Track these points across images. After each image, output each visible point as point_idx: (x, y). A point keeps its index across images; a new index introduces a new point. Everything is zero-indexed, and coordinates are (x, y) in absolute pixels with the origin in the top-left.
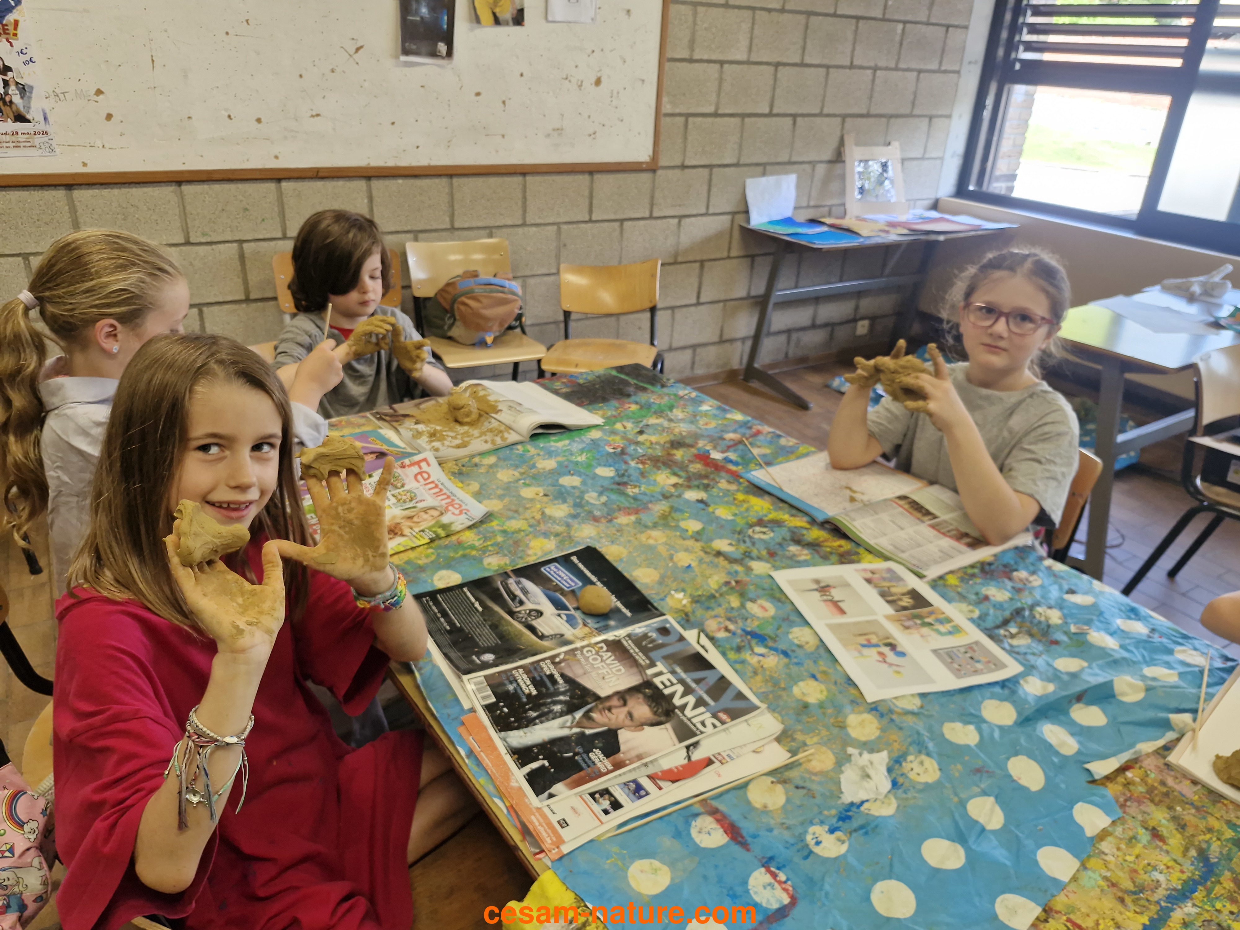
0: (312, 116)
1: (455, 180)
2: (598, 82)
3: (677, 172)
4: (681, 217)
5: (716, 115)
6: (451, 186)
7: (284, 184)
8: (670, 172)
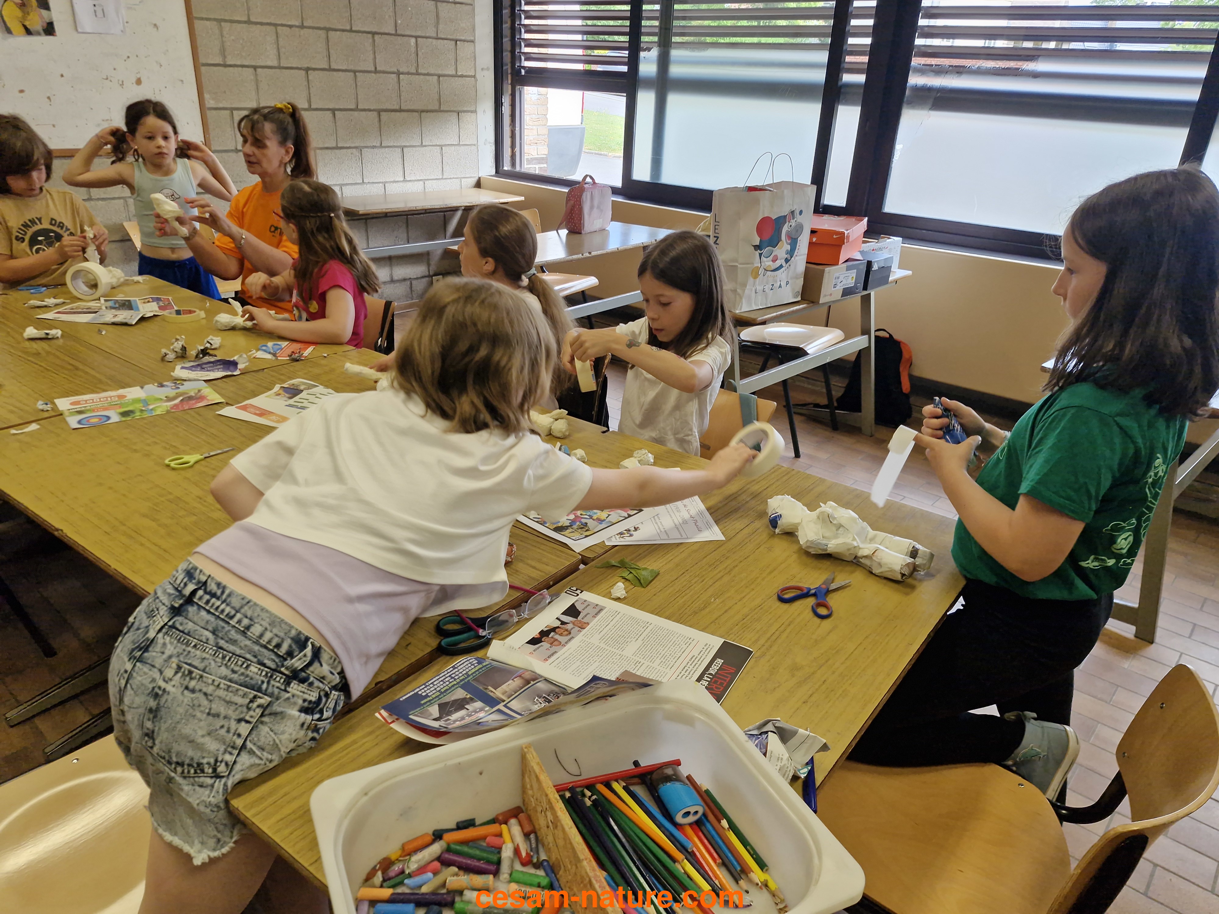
2: (139, 82)
3: (232, 154)
8: (225, 155)
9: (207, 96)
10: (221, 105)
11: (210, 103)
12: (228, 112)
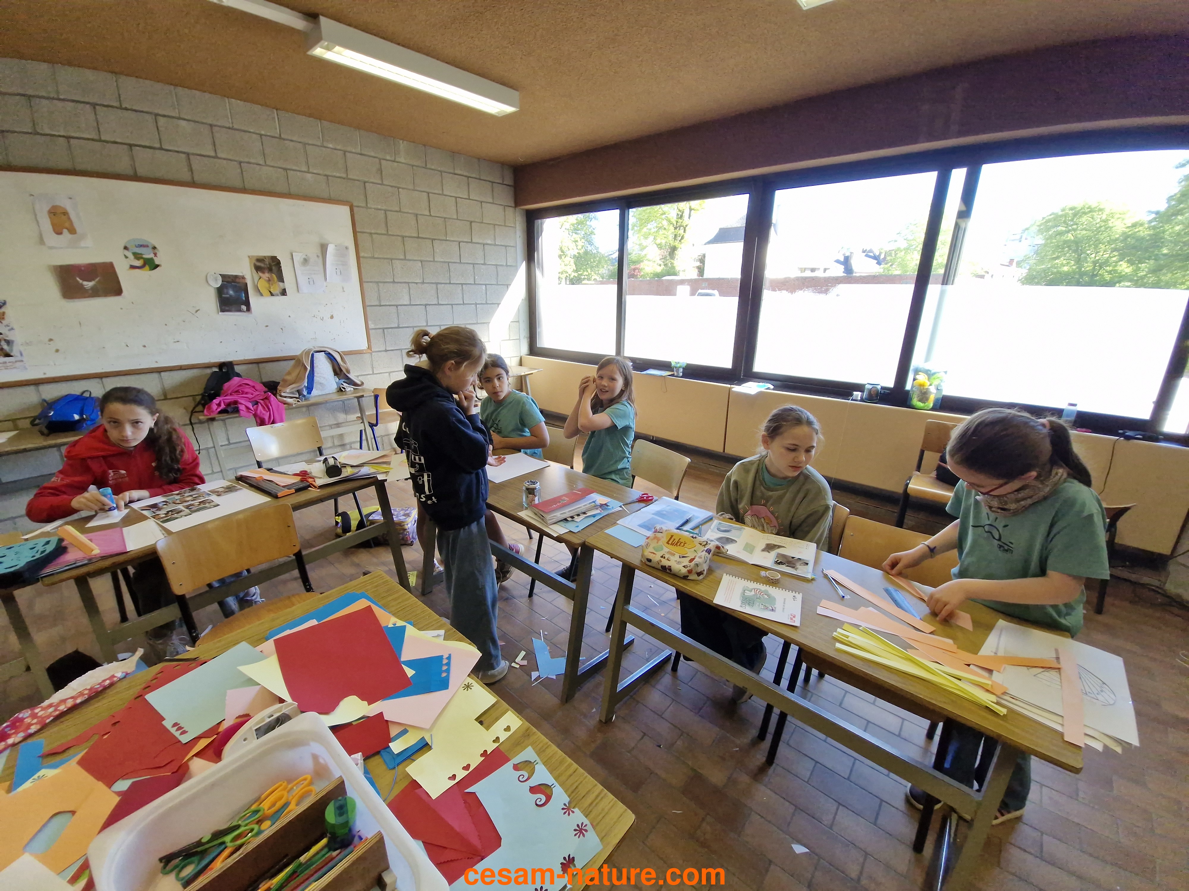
0: (175, 342)
1: (260, 365)
2: (332, 317)
3: (384, 353)
4: (390, 373)
5: (398, 327)
6: (259, 367)
7: (163, 374)
8: (379, 353)
9: (370, 322)
10: (378, 327)
11: (371, 326)
12: (381, 330)
